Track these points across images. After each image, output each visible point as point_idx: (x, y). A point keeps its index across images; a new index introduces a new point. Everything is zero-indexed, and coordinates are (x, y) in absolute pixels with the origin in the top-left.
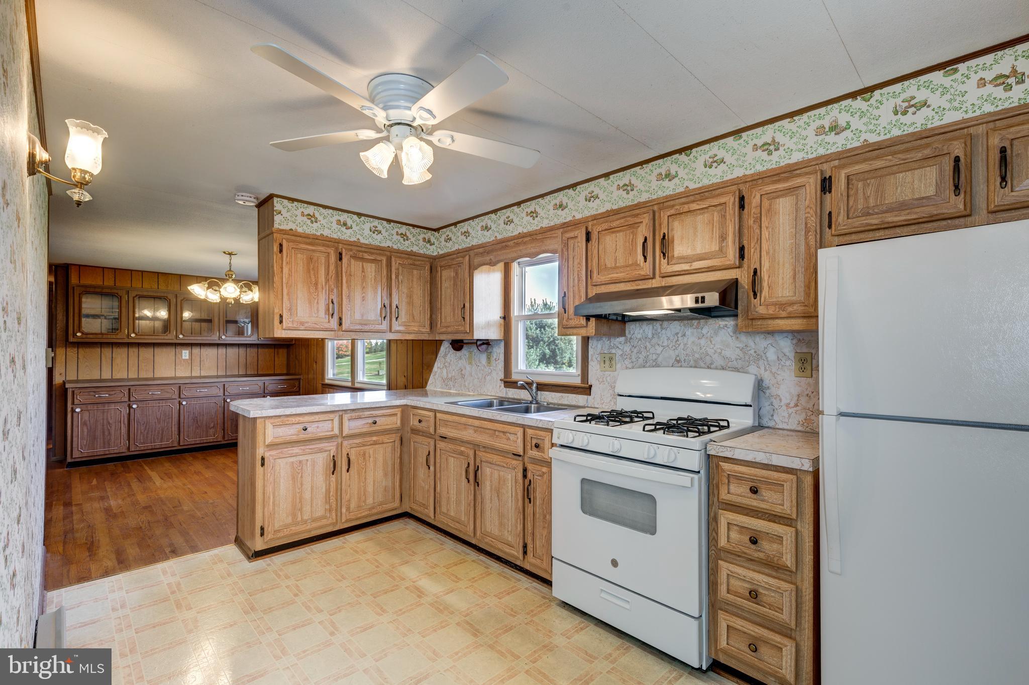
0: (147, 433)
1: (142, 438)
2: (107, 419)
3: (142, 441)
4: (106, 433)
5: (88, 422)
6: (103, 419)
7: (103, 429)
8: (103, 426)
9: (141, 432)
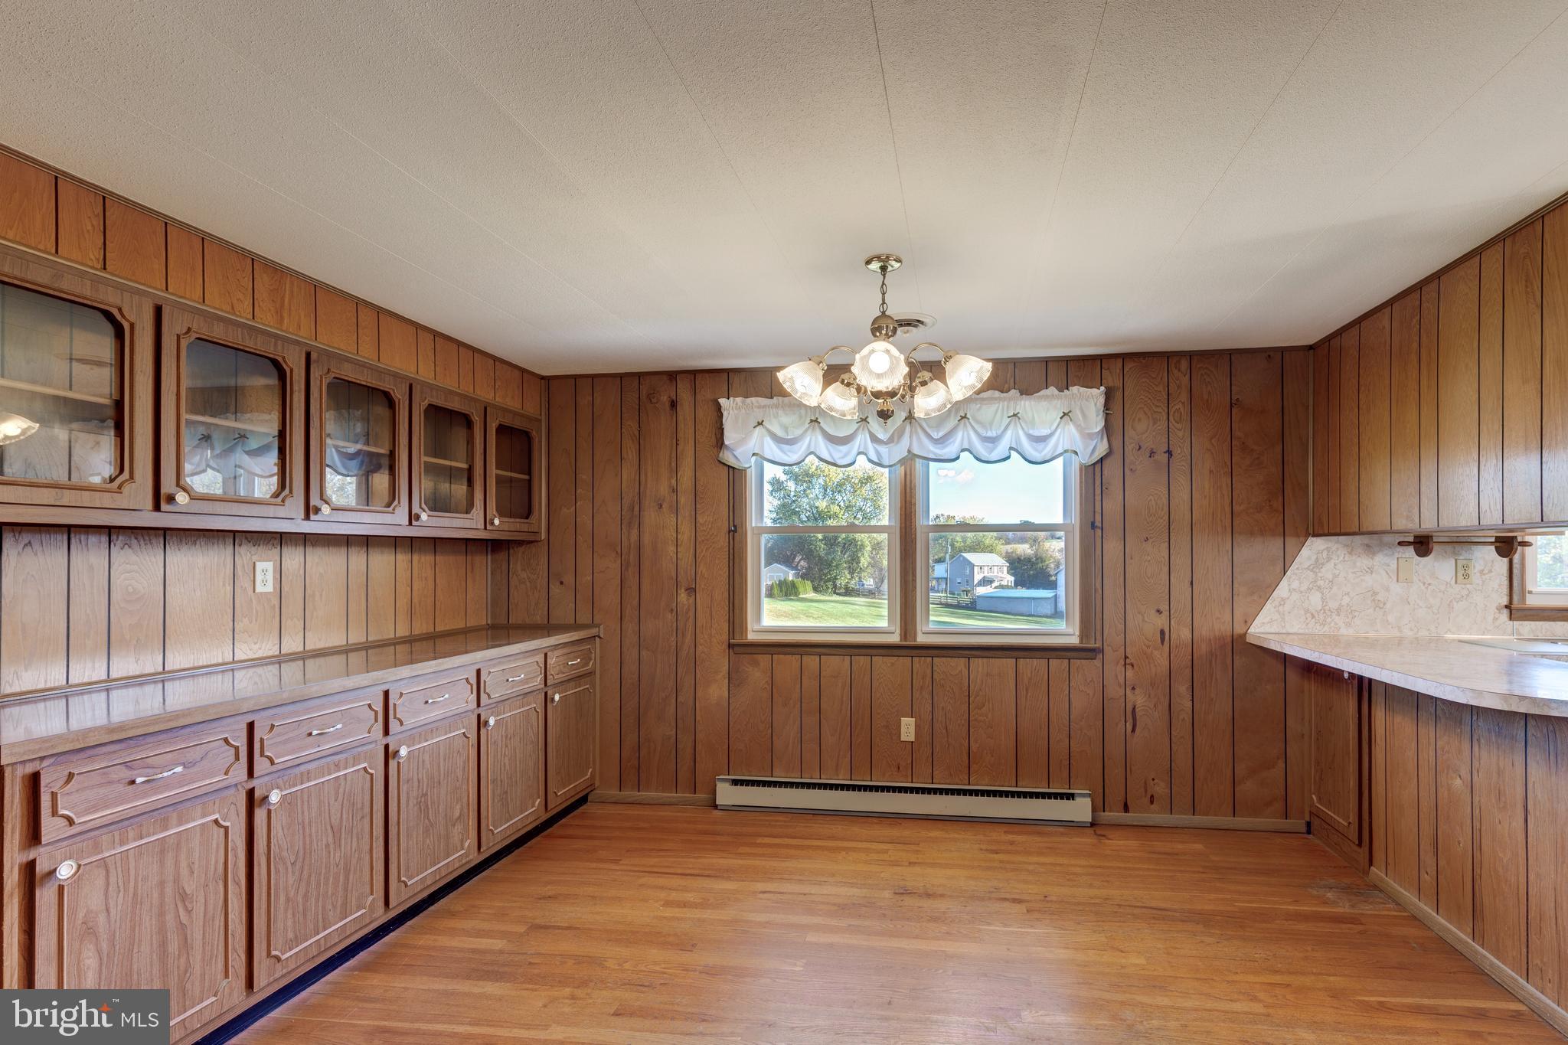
0: (306, 897)
1: (290, 923)
2: (177, 880)
3: (291, 935)
4: (173, 947)
5: (102, 919)
6: (162, 884)
7: (162, 930)
8: (162, 914)
9: (288, 900)
